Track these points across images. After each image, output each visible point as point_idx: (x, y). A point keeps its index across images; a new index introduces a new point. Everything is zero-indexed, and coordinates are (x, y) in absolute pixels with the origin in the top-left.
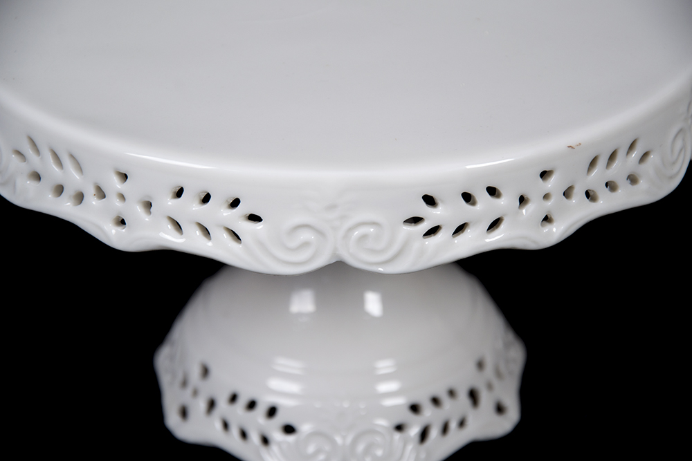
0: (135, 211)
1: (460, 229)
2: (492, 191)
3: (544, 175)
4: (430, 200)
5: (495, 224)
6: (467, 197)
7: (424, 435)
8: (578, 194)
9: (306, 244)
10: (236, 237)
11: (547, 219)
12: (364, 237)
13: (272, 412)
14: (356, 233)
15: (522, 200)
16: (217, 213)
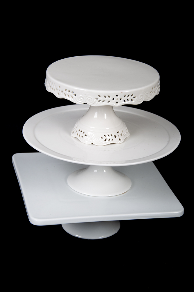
0: (61, 92)
1: (104, 101)
2: (109, 97)
3: (117, 96)
4: (100, 96)
5: (109, 102)
6: (105, 97)
7: (105, 140)
8: (122, 100)
9: (81, 100)
10: (72, 97)
11: (117, 103)
12: (89, 100)
13: (84, 133)
14: (89, 99)
15: (113, 99)
16: (71, 93)
